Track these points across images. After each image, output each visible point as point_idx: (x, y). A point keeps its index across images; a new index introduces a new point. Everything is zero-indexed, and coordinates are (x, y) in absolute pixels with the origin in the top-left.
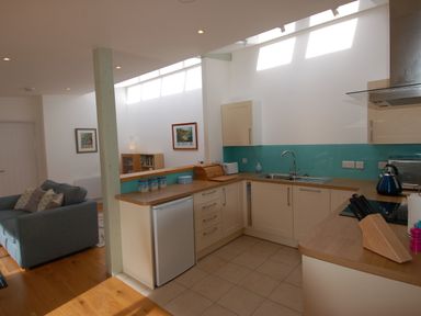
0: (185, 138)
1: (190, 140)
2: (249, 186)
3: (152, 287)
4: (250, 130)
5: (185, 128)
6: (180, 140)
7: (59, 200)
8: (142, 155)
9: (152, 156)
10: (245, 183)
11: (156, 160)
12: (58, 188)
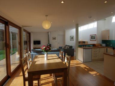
0: (93, 38)
1: (94, 38)
2: (107, 49)
3: (83, 61)
4: (109, 36)
5: (93, 36)
6: (92, 38)
7: (69, 47)
8: (83, 42)
9: (85, 42)
10: (106, 48)
11: (86, 42)
12: (68, 46)
